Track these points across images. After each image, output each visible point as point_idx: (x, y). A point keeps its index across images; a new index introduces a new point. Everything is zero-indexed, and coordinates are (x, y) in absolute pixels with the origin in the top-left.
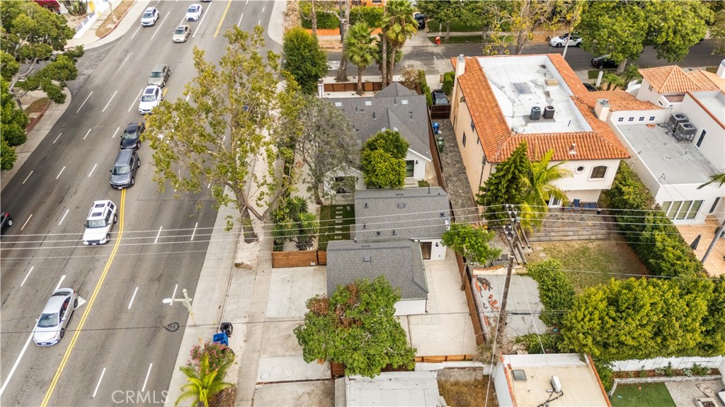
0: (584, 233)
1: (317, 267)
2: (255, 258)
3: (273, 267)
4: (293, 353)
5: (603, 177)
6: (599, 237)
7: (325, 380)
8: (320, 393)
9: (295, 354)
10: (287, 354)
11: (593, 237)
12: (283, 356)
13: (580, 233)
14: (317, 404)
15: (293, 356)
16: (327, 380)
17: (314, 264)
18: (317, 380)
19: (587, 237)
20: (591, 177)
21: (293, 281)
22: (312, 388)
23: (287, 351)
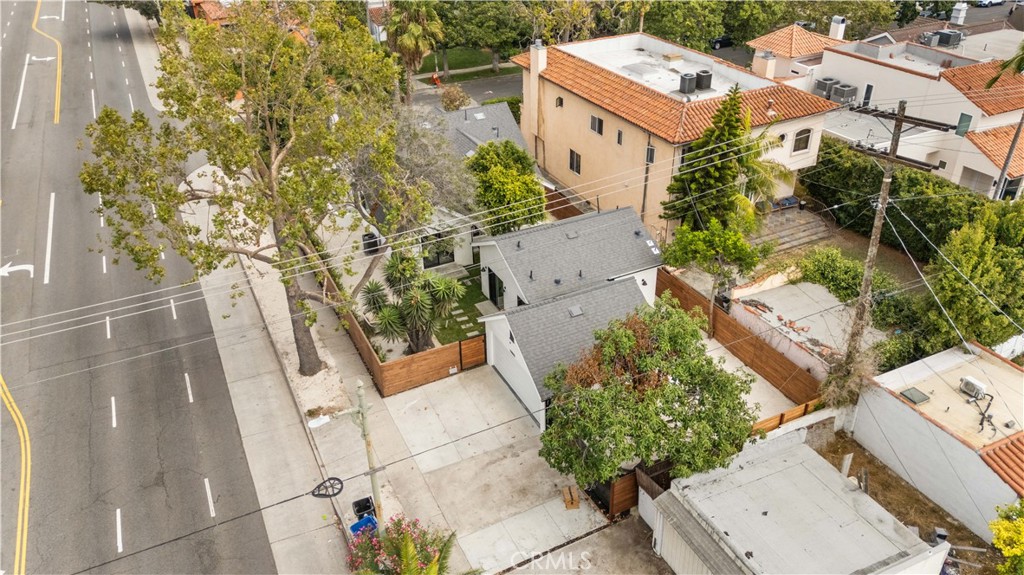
0: (802, 234)
1: (462, 374)
2: (339, 393)
3: (382, 396)
4: (512, 510)
5: (806, 148)
6: (820, 235)
7: (600, 529)
8: (608, 551)
9: (518, 510)
10: (502, 514)
11: (814, 238)
12: (499, 520)
13: (797, 236)
14: (618, 571)
15: (515, 514)
16: (605, 527)
17: (455, 370)
18: (588, 534)
19: (807, 240)
20: (795, 151)
21: (433, 407)
22: (590, 548)
23: (499, 511)
